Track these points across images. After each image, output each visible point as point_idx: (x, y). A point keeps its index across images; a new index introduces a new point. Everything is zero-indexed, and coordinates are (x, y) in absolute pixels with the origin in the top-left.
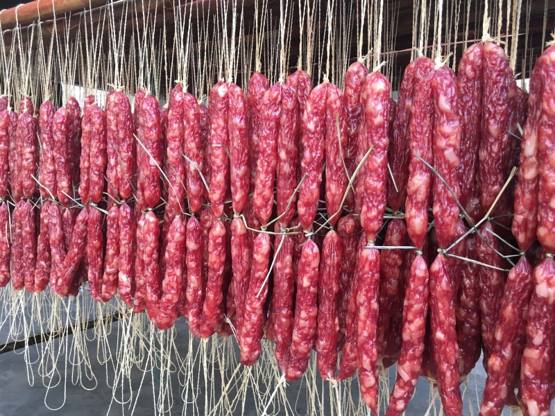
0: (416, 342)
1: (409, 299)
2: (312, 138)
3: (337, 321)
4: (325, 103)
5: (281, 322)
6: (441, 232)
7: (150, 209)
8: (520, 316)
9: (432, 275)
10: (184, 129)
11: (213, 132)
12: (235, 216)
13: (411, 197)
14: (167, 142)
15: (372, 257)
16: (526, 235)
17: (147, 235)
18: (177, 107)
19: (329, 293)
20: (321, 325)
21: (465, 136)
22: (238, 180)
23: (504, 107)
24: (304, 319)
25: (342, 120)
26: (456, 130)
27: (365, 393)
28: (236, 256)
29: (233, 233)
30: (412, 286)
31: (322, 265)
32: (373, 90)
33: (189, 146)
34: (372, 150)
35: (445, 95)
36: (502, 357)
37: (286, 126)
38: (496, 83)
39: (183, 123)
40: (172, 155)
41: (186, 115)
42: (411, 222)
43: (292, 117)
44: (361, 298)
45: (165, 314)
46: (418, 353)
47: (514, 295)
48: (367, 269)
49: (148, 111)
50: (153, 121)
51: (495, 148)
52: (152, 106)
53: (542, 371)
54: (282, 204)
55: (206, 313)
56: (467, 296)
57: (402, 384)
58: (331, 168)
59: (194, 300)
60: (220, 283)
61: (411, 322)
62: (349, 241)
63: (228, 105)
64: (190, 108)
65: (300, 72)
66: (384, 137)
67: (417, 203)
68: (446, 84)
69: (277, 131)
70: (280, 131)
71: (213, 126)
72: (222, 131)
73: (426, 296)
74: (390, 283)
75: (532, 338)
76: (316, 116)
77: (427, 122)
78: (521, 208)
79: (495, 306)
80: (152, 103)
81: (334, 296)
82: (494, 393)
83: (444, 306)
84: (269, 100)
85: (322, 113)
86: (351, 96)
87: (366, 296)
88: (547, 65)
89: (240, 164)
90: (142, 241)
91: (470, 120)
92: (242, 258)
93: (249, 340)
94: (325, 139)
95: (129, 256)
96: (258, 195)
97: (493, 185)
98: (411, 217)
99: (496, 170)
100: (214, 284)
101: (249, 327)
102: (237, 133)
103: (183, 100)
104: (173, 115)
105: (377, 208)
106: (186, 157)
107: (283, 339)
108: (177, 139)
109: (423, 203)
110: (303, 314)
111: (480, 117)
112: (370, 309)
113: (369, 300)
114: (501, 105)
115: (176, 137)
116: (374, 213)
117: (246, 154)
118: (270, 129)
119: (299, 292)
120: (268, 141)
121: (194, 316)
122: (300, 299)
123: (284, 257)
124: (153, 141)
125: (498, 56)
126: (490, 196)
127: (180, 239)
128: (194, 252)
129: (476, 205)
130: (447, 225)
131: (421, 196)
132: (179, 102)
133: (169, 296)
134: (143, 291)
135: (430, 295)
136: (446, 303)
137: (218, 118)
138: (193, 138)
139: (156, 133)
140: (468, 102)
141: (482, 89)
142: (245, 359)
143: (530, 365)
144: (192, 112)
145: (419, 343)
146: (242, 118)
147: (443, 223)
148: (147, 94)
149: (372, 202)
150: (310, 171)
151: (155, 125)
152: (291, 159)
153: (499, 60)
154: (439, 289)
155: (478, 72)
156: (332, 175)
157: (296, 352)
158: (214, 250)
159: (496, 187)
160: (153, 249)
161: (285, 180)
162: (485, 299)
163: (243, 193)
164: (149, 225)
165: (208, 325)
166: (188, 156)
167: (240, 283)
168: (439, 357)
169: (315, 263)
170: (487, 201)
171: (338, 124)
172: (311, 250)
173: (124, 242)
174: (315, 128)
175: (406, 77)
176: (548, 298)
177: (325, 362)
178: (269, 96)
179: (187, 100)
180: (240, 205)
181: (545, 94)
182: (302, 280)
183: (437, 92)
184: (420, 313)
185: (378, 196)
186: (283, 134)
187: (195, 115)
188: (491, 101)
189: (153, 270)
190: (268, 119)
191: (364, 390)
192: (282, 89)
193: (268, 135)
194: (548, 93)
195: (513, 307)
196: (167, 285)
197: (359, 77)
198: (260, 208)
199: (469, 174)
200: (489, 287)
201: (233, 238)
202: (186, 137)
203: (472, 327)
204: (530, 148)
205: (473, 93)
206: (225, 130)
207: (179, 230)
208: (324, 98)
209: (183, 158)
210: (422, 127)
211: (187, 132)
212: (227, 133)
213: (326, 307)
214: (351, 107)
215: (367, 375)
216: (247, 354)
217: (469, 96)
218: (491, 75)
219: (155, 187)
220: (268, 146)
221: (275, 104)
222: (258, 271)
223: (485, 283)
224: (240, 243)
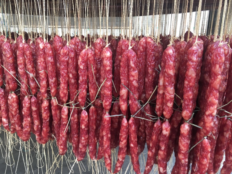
0: (124, 148)
1: (121, 134)
2: (82, 72)
3: (96, 139)
4: (87, 57)
5: (75, 140)
6: (132, 110)
7: (13, 92)
8: (158, 139)
9: (129, 125)
10: (25, 59)
11: (39, 64)
12: (52, 98)
13: (121, 97)
14: (18, 66)
15: (108, 119)
16: (160, 112)
17: (13, 103)
18: (21, 50)
19: (92, 129)
20: (90, 141)
21: (140, 73)
22: (52, 84)
23: (153, 63)
24: (83, 140)
25: (94, 64)
26: (136, 74)
27: (107, 166)
28: (54, 114)
29: (52, 105)
30: (122, 129)
31: (89, 119)
32: (105, 56)
33: (28, 67)
34: (106, 80)
35: (133, 61)
36: (152, 152)
37: (71, 64)
38: (151, 54)
39: (24, 56)
40: (20, 71)
41: (25, 53)
42: (121, 107)
43: (74, 60)
44: (104, 133)
45: (25, 136)
46: (124, 151)
47: (156, 132)
48: (106, 123)
49: (7, 50)
50: (9, 54)
51: (150, 78)
52: (8, 47)
53: (164, 158)
54: (72, 95)
55: (43, 136)
56: (141, 128)
57: (119, 162)
58: (91, 83)
59: (38, 130)
60: (48, 124)
61: (122, 141)
62: (99, 109)
63: (45, 52)
64: (27, 50)
65: (76, 38)
66: (111, 74)
67: (123, 100)
68: (132, 56)
69: (68, 66)
70: (69, 66)
71: (39, 61)
72: (43, 63)
73: (127, 132)
74: (115, 124)
75: (161, 148)
76: (84, 63)
77: (126, 69)
78: (158, 103)
79: (150, 133)
80: (8, 46)
81: (94, 130)
82: (150, 163)
83: (133, 136)
84: (63, 53)
85: (86, 62)
86: (97, 53)
87: (106, 133)
88: (167, 55)
89: (53, 77)
90: (11, 105)
91: (142, 67)
92: (57, 115)
93: (62, 147)
94: (88, 71)
95: (6, 111)
96: (61, 92)
97: (150, 91)
98: (121, 105)
99: (151, 86)
100: (46, 125)
101: (62, 142)
102: (50, 64)
103: (23, 46)
104: (19, 54)
105: (109, 101)
106: (27, 72)
107: (76, 146)
108: (22, 64)
109: (125, 100)
110: (83, 138)
111: (146, 66)
112: (108, 137)
113: (107, 134)
114: (153, 62)
115: (22, 63)
116: (108, 103)
117: (55, 73)
118: (65, 66)
119: (81, 130)
120: (64, 71)
121: (38, 136)
122: (81, 133)
123: (74, 115)
124: (11, 63)
125: (152, 44)
126: (149, 95)
127: (28, 106)
128: (35, 111)
129: (145, 96)
130: (134, 108)
131: (125, 97)
132: (22, 48)
133: (26, 129)
134: (14, 125)
135: (128, 131)
136: (134, 134)
137: (41, 58)
138: (30, 64)
139: (12, 59)
140: (141, 60)
141: (146, 55)
142: (61, 154)
143: (160, 156)
144: (28, 52)
145: (125, 148)
146: (52, 58)
147: (133, 107)
148: (5, 41)
149: (107, 99)
150: (82, 85)
151: (11, 56)
152: (74, 77)
153: (152, 45)
154: (131, 130)
155: (144, 49)
156: (91, 86)
157: (81, 151)
158: (44, 112)
159: (151, 92)
160: (17, 109)
161: (72, 86)
162: (147, 130)
163: (55, 89)
164: (13, 99)
165: (45, 140)
166: (28, 71)
167: (57, 124)
168: (132, 152)
169: (86, 120)
170: (148, 97)
171: (92, 66)
172: (84, 114)
173: (2, 105)
174: (83, 68)
175: (118, 47)
176: (166, 135)
177: (92, 154)
178: (63, 52)
179: (25, 47)
180: (54, 94)
181: (166, 66)
182: (82, 126)
183: (129, 59)
184: (125, 138)
185: (109, 97)
186: (70, 67)
187: (30, 53)
188: (149, 61)
189: (18, 118)
190: (63, 61)
191: (106, 165)
192: (68, 48)
193: (64, 68)
194: (167, 65)
195: (155, 136)
196: (25, 125)
197: (100, 45)
198: (63, 98)
199: (142, 87)
200: (148, 126)
201: (52, 107)
202: (26, 63)
203: (143, 138)
204: (161, 83)
205: (143, 57)
206: (45, 63)
207: (28, 102)
208: (86, 55)
209: (26, 72)
210: (125, 71)
211: (27, 61)
212: (46, 64)
213: (91, 134)
214: (98, 57)
215: (107, 160)
216: (62, 152)
217: (141, 58)
218: (149, 51)
219: (14, 83)
220: (64, 73)
221: (66, 55)
222: (64, 121)
223: (147, 125)
224: (55, 109)
